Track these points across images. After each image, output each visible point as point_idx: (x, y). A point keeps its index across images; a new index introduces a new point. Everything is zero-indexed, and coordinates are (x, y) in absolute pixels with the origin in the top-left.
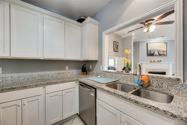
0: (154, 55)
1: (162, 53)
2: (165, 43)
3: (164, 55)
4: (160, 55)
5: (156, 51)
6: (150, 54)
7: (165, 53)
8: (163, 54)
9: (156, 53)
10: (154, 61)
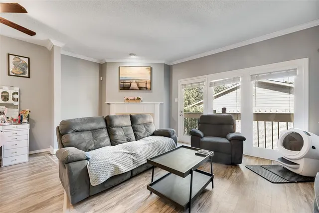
0: (131, 88)
1: (143, 85)
2: (148, 69)
3: (147, 88)
4: (140, 88)
5: (134, 81)
6: (125, 87)
7: (149, 86)
8: (145, 88)
9: (134, 85)
10: (128, 99)
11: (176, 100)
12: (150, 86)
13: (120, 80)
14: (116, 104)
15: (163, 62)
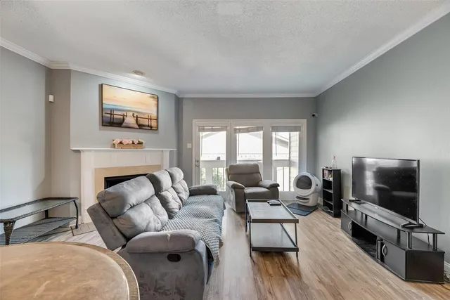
0: (124, 125)
2: (154, 97)
3: (151, 127)
4: (141, 127)
6: (112, 121)
8: (148, 126)
9: (130, 120)
10: (121, 143)
11: (189, 146)
12: (156, 124)
13: (102, 109)
14: (96, 151)
15: (174, 92)
